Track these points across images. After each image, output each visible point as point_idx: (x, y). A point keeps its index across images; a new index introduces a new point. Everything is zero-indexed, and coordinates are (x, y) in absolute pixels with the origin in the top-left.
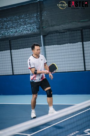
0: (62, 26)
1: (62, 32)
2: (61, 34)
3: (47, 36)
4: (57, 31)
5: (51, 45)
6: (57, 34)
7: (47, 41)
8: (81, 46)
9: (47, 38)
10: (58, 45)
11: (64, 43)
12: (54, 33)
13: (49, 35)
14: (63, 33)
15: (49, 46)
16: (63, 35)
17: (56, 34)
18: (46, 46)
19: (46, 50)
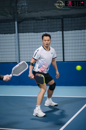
0: (41, 13)
1: (40, 19)
2: (38, 21)
3: (21, 23)
4: (35, 18)
5: (26, 33)
6: (34, 21)
7: (22, 28)
8: (61, 36)
9: (21, 25)
10: (34, 33)
11: (41, 31)
12: (31, 20)
13: (24, 21)
14: (41, 21)
15: (23, 34)
16: (41, 23)
17: (32, 21)
18: (19, 34)
19: (20, 38)
